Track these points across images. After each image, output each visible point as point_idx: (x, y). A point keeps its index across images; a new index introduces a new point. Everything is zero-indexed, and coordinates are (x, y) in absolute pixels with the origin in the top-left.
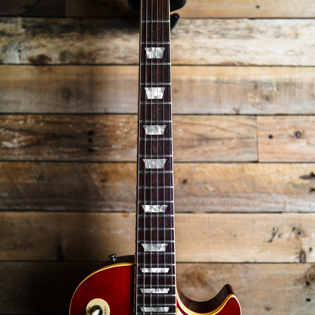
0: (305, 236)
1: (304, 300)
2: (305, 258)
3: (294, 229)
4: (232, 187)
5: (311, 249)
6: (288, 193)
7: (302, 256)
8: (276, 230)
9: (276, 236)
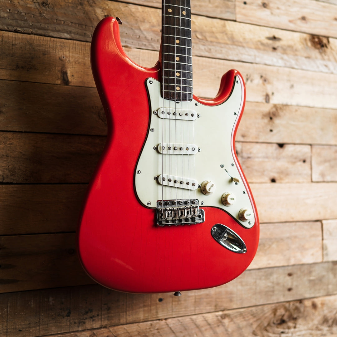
0: (269, 83)
1: (268, 130)
2: (269, 100)
3: (262, 77)
4: (216, 38)
5: (273, 94)
6: (257, 48)
7: (267, 98)
8: (249, 76)
9: (249, 81)
